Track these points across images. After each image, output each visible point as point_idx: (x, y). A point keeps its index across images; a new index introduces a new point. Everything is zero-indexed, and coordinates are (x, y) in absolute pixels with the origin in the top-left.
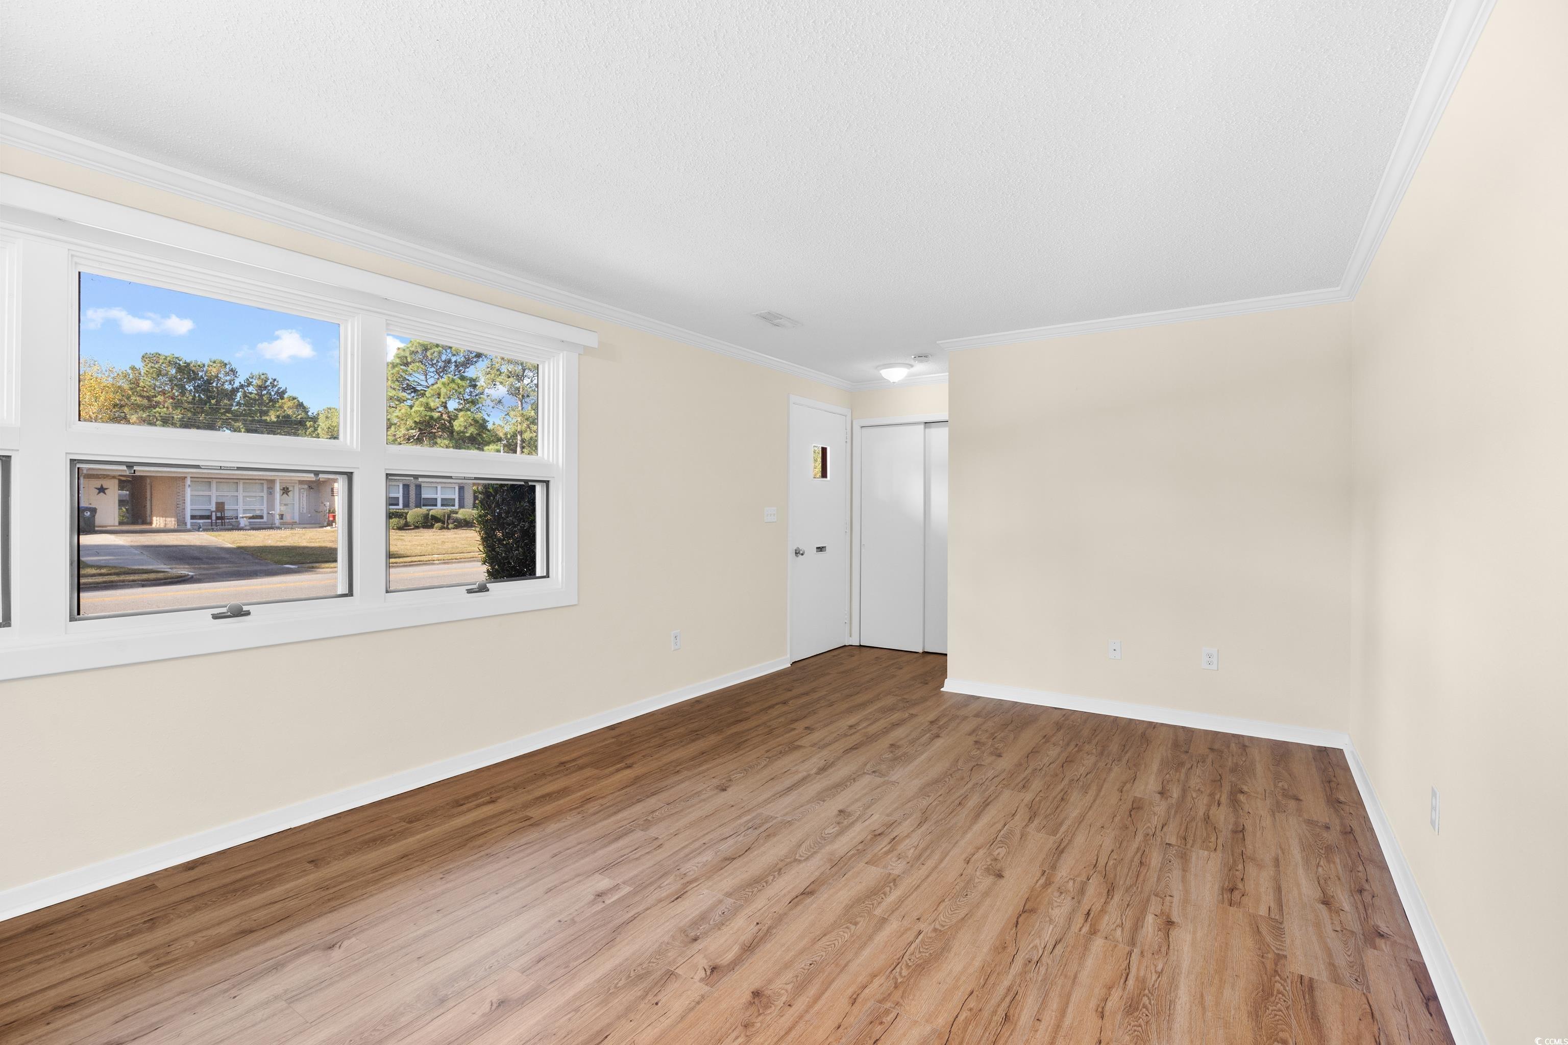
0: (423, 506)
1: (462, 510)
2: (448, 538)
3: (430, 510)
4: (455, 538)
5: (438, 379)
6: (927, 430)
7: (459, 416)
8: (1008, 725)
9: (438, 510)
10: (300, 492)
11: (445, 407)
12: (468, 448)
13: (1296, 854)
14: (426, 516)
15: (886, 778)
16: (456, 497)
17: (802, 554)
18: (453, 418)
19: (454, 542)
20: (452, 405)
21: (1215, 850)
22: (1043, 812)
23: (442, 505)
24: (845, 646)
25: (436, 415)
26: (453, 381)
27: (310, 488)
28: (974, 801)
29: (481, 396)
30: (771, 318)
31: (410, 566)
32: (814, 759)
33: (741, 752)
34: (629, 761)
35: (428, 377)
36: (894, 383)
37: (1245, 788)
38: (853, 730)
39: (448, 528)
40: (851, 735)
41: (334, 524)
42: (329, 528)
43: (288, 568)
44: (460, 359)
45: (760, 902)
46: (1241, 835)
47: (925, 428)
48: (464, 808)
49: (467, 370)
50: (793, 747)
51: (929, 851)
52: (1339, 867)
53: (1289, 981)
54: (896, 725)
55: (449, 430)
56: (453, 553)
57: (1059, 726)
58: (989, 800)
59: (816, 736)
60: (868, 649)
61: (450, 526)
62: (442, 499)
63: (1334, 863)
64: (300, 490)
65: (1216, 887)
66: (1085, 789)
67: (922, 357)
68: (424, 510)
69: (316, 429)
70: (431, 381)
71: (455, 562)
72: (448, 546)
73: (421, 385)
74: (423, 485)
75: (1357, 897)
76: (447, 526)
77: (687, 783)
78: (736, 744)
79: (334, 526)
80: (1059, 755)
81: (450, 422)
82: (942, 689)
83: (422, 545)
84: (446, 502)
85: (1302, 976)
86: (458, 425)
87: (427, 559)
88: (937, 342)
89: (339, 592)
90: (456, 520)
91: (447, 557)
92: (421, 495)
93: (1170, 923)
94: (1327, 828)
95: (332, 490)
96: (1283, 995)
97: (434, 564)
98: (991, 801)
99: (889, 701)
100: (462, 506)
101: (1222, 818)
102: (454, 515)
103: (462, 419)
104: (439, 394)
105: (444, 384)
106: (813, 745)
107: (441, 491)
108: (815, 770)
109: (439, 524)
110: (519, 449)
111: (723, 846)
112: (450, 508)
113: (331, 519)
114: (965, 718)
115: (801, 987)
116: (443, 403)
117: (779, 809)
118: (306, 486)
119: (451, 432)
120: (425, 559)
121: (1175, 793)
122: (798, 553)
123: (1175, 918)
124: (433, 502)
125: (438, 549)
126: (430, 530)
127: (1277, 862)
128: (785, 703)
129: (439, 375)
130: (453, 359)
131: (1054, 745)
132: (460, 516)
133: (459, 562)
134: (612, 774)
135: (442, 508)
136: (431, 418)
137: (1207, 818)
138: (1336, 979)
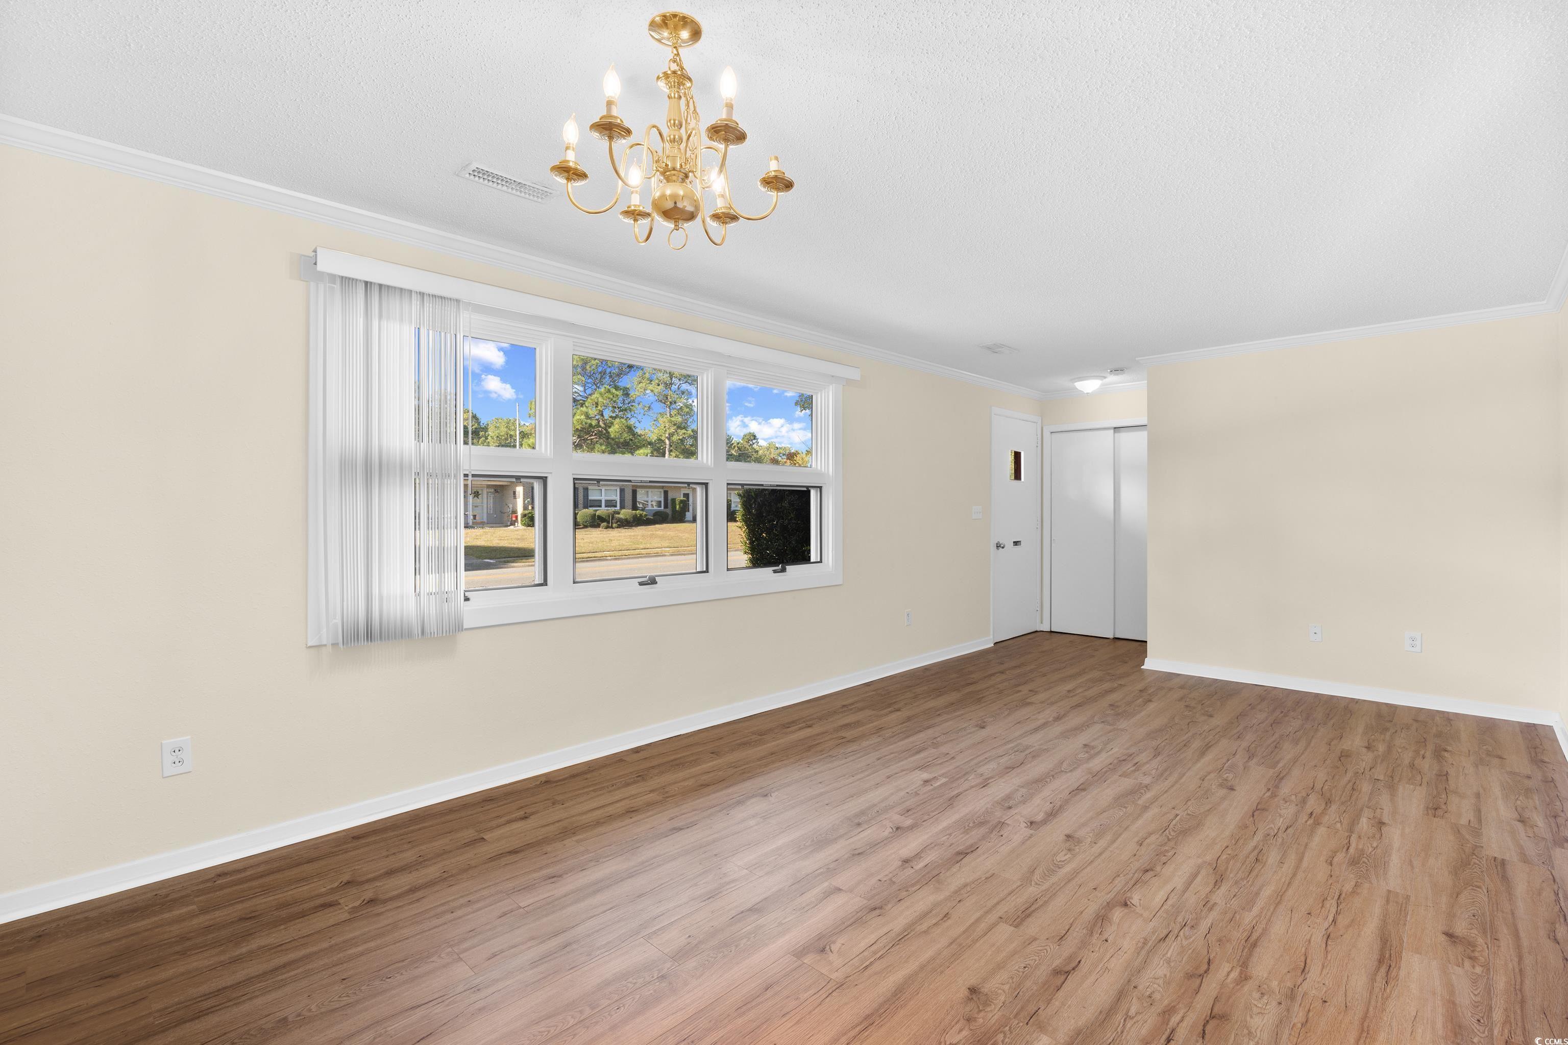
0: (590, 507)
1: (623, 511)
2: (614, 537)
3: (597, 510)
4: (619, 536)
5: (596, 389)
6: (1116, 434)
7: (615, 423)
8: (1213, 696)
9: (603, 511)
10: (487, 495)
11: (602, 415)
12: (623, 453)
13: (1497, 791)
14: (593, 516)
15: (1115, 727)
16: (618, 499)
17: (1003, 548)
18: (608, 425)
19: (620, 540)
20: (607, 414)
21: (1421, 785)
22: (1260, 754)
23: (606, 506)
24: (1036, 631)
25: (594, 423)
26: (609, 391)
27: (496, 491)
28: (1196, 744)
29: (633, 404)
30: (993, 349)
31: (587, 561)
32: (1047, 712)
33: (983, 705)
34: (896, 707)
35: (586, 388)
36: (1087, 393)
37: (1449, 748)
38: (1072, 694)
39: (612, 527)
40: (1071, 697)
41: (516, 524)
42: (512, 527)
43: (488, 562)
44: (616, 371)
45: (1047, 792)
46: (1445, 777)
47: (1115, 432)
48: (790, 729)
49: (621, 380)
50: (1025, 703)
51: (1168, 773)
52: (1537, 802)
53: (1484, 859)
54: (1112, 691)
55: (604, 435)
56: (621, 550)
57: (1263, 699)
58: (1210, 744)
59: (1042, 696)
60: (1059, 634)
61: (614, 525)
62: (606, 501)
63: (1532, 799)
64: (488, 493)
65: (1422, 806)
66: (1296, 742)
67: (1117, 371)
68: (591, 510)
69: (487, 438)
70: (589, 391)
71: (625, 559)
72: (615, 544)
73: (581, 396)
74: (590, 487)
75: (1552, 820)
76: (612, 525)
77: (951, 722)
78: (977, 699)
79: (516, 525)
80: (1267, 718)
81: (606, 430)
82: (1142, 667)
83: (592, 543)
84: (610, 504)
85: (1495, 858)
86: (614, 430)
87: (601, 556)
88: (1137, 359)
89: (537, 582)
90: (619, 520)
91: (616, 553)
92: (588, 496)
93: (1381, 824)
94: (1529, 777)
95: (514, 493)
96: (1479, 865)
97: (607, 560)
98: (1211, 746)
99: (1096, 674)
100: (622, 507)
101: (1427, 766)
102: (617, 515)
103: (617, 426)
104: (597, 404)
105: (601, 394)
106: (1042, 702)
107: (605, 493)
108: (1051, 719)
109: (605, 524)
110: (667, 453)
111: (1003, 760)
112: (613, 509)
113: (514, 519)
114: (1171, 689)
115: (1099, 835)
116: (600, 411)
117: (1034, 740)
118: (493, 490)
119: (608, 438)
120: (599, 555)
121: (1381, 748)
122: (999, 546)
123: (1385, 819)
124: (598, 504)
125: (607, 546)
126: (598, 529)
127: (1478, 796)
128: (1002, 673)
129: (596, 386)
130: (608, 370)
131: (1260, 711)
132: (621, 516)
133: (627, 558)
134: (886, 715)
135: (607, 508)
136: (591, 425)
137: (1412, 766)
138: (1525, 859)
